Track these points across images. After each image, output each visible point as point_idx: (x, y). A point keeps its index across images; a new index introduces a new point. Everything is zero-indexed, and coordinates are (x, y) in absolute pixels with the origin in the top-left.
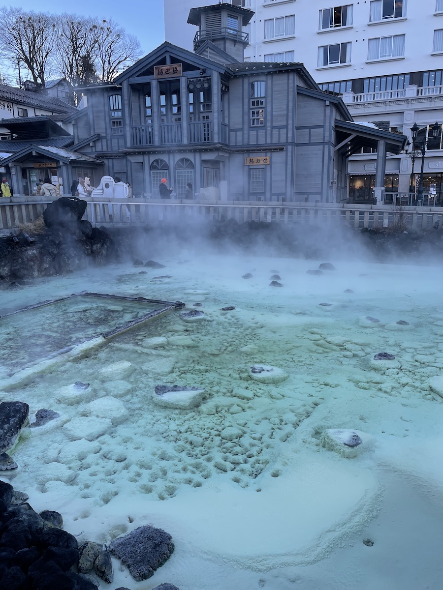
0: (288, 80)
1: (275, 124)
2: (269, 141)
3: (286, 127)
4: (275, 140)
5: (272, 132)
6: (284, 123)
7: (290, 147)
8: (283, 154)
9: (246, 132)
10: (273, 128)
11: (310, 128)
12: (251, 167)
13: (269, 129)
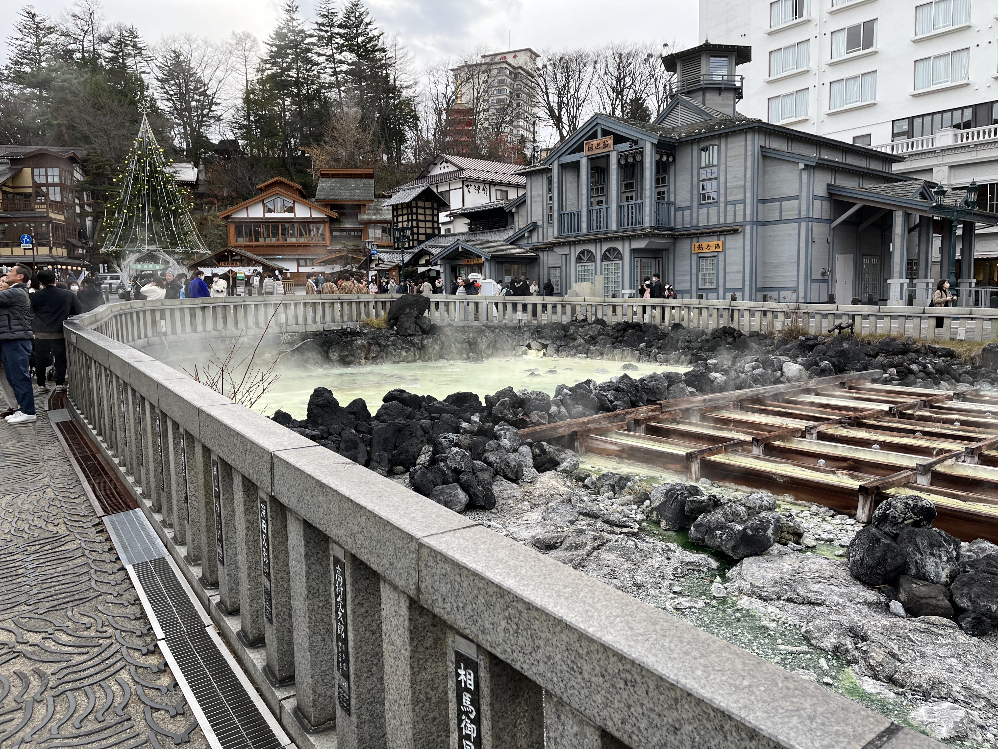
0: (746, 141)
1: (729, 199)
2: (722, 221)
3: (744, 201)
4: (730, 220)
5: (725, 208)
6: (741, 197)
7: (748, 229)
8: (739, 237)
9: (695, 210)
10: (727, 203)
11: (781, 200)
12: (700, 255)
13: (722, 205)
